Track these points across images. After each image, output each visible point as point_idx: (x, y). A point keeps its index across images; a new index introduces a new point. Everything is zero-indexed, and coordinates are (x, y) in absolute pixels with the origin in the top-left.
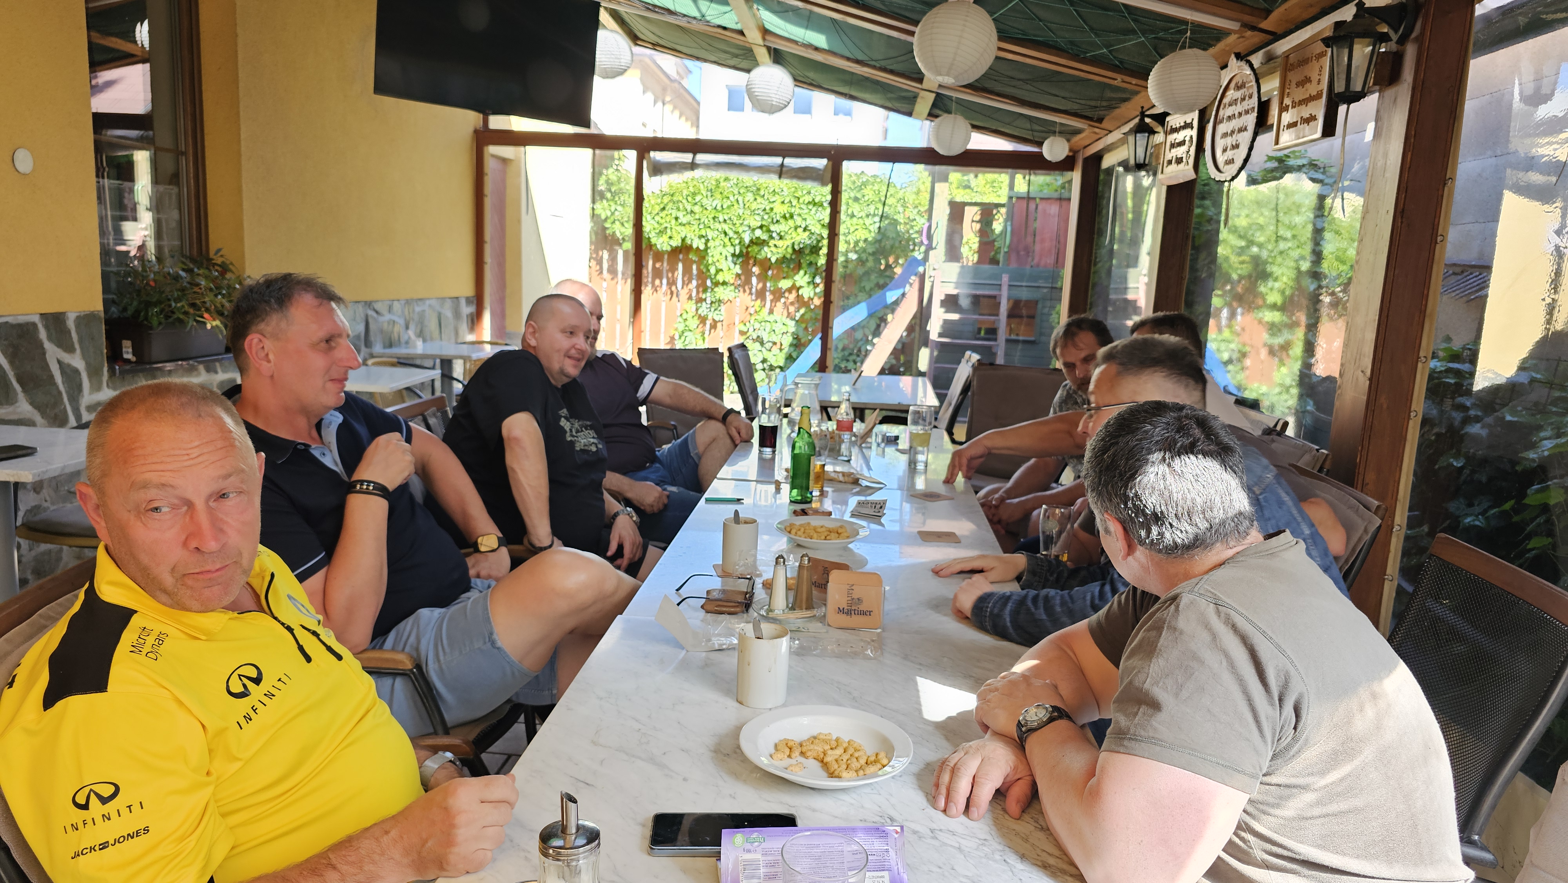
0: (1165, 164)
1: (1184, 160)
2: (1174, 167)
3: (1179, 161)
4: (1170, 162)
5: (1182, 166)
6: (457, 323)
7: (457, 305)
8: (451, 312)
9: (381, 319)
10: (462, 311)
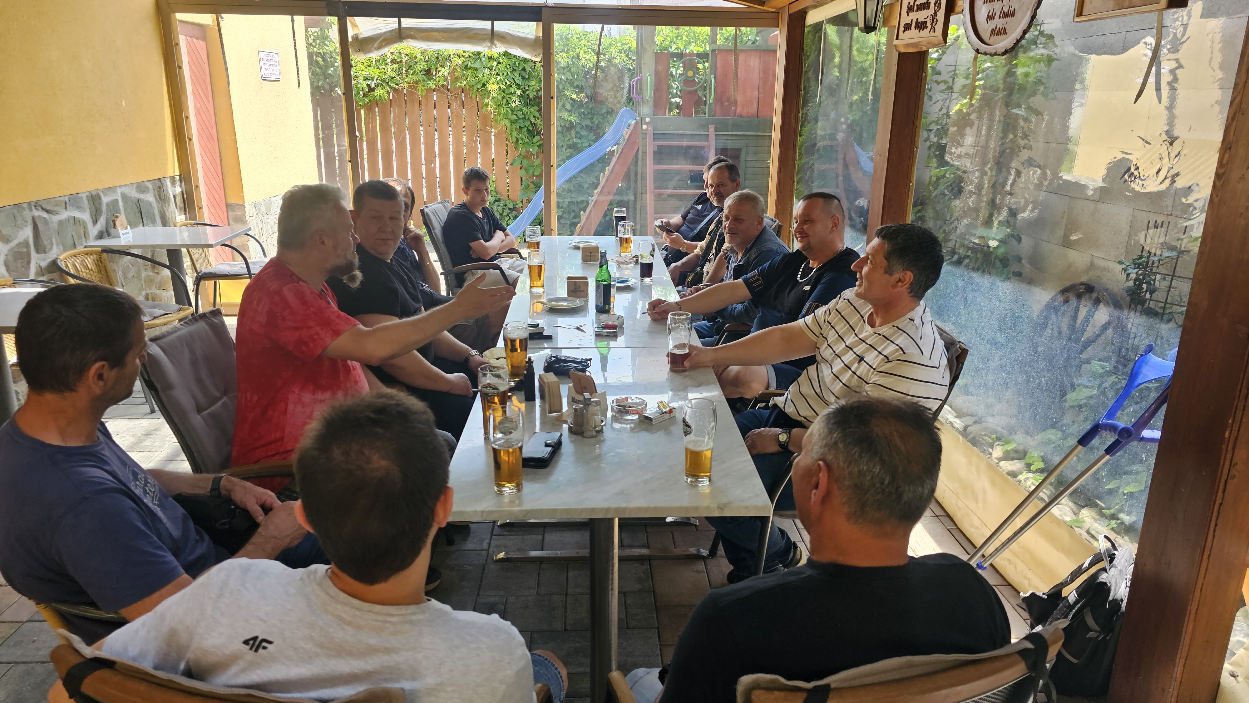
0: (902, 29)
1: (929, 25)
2: (913, 32)
3: (920, 26)
4: (908, 27)
5: (925, 33)
6: (162, 205)
7: (160, 187)
8: (153, 196)
9: (56, 218)
10: (168, 192)
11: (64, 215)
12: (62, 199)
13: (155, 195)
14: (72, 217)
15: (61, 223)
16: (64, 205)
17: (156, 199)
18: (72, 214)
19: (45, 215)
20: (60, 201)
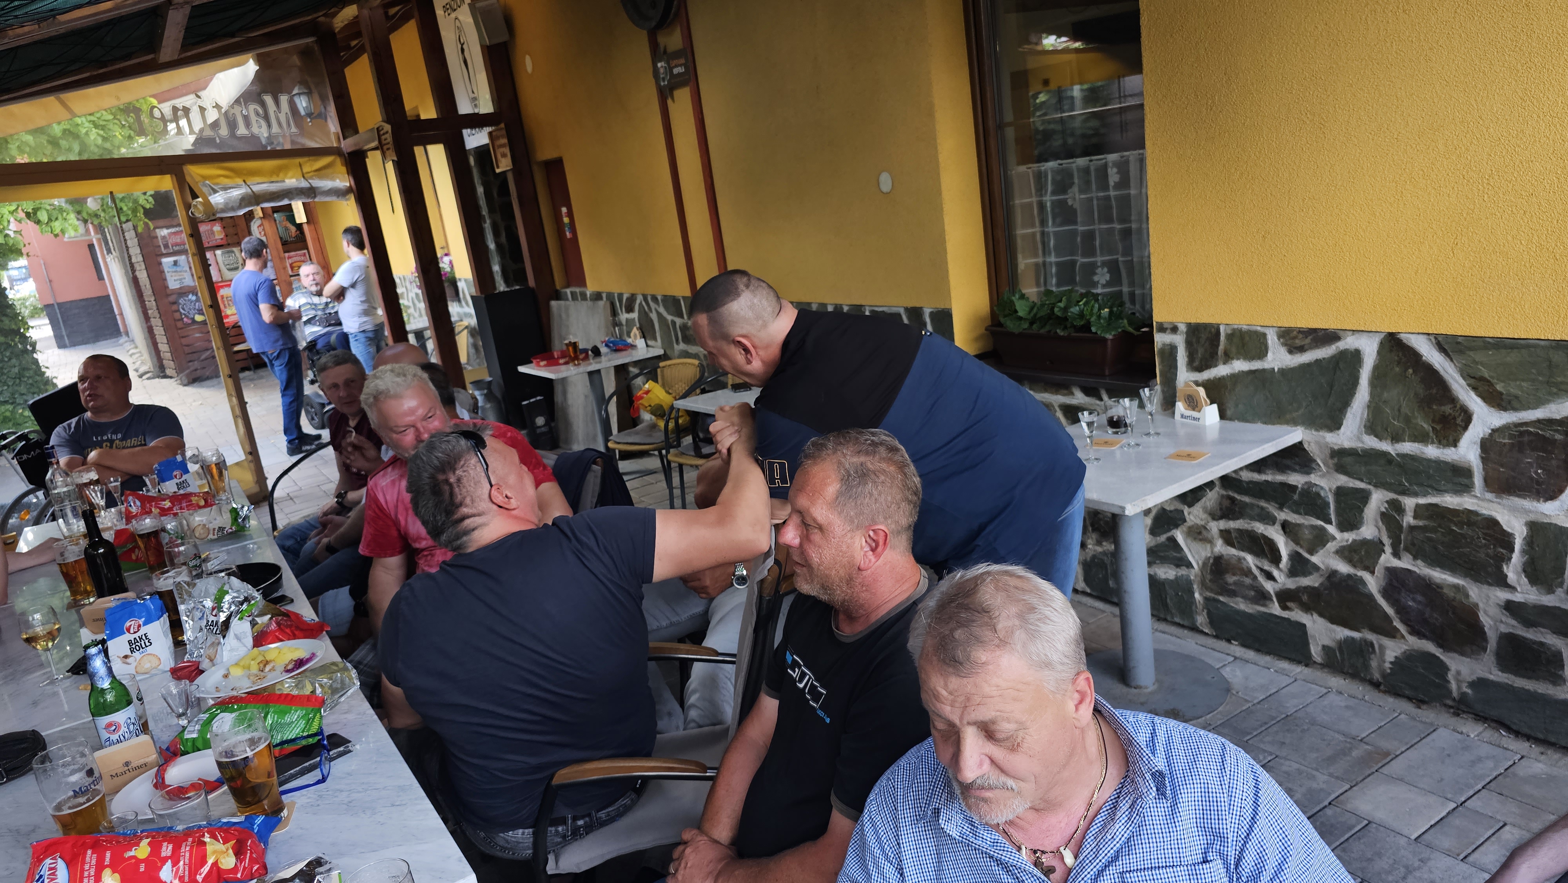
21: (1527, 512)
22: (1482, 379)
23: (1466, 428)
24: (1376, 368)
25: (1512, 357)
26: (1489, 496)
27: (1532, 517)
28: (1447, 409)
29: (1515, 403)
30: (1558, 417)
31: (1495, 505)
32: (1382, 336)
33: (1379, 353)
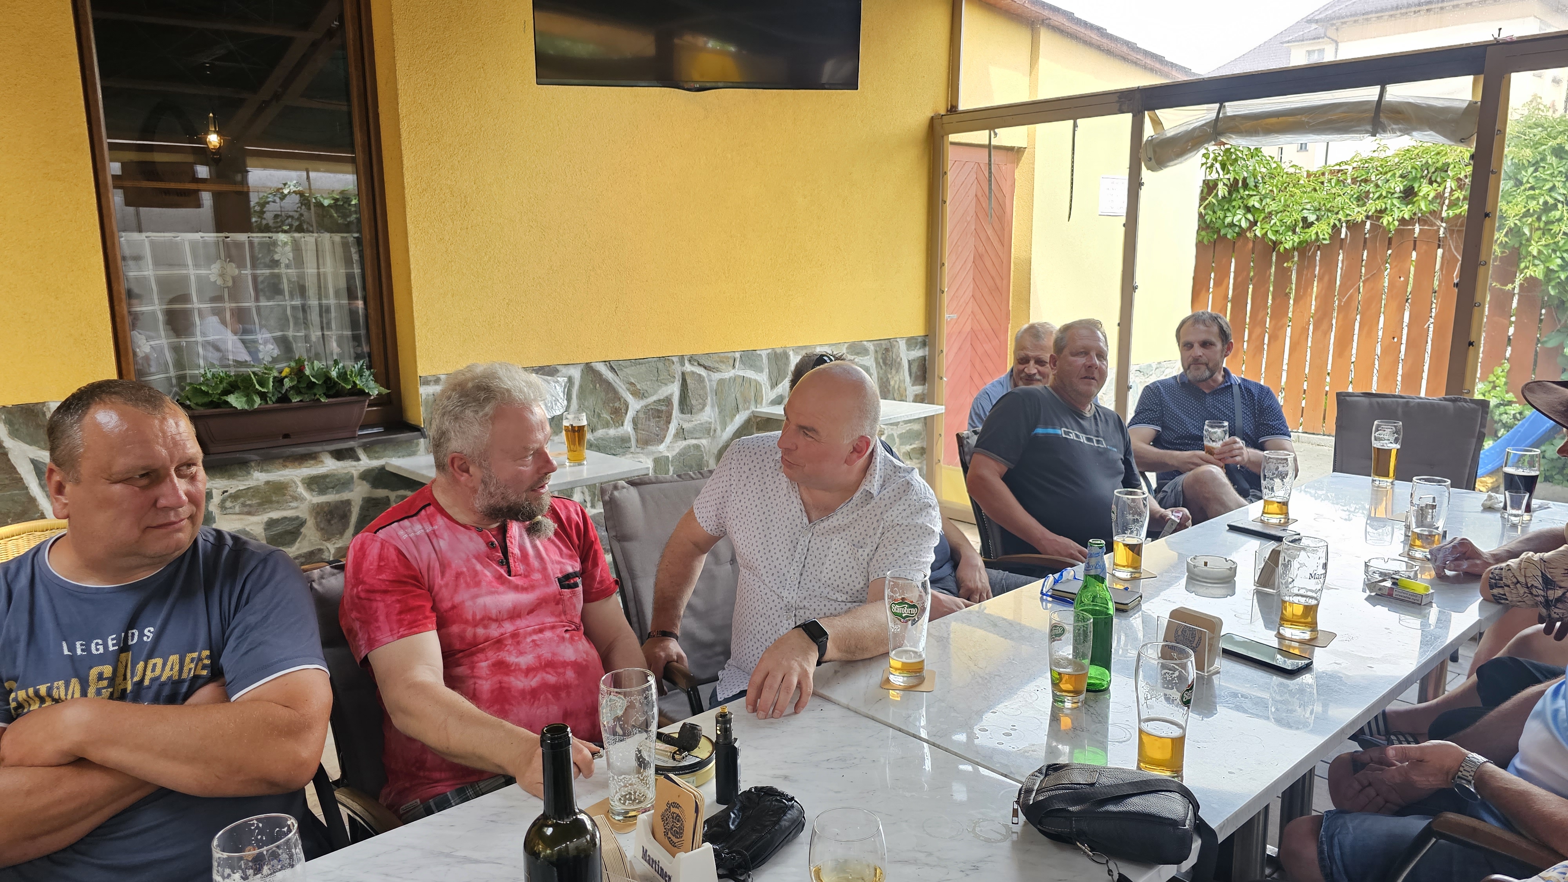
6: (886, 372)
7: (887, 350)
8: (873, 359)
9: (716, 376)
10: (898, 356)
11: (728, 374)
12: (730, 355)
13: (876, 359)
14: (740, 376)
15: (721, 382)
16: (731, 362)
17: (877, 363)
18: (741, 373)
19: (703, 372)
20: (728, 358)
21: (653, 453)
22: (632, 384)
23: (626, 414)
24: (581, 387)
25: (643, 368)
26: (638, 450)
27: (656, 455)
28: (617, 405)
29: (646, 395)
30: (662, 398)
31: (641, 455)
32: (582, 366)
33: (581, 377)
